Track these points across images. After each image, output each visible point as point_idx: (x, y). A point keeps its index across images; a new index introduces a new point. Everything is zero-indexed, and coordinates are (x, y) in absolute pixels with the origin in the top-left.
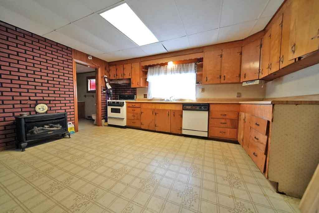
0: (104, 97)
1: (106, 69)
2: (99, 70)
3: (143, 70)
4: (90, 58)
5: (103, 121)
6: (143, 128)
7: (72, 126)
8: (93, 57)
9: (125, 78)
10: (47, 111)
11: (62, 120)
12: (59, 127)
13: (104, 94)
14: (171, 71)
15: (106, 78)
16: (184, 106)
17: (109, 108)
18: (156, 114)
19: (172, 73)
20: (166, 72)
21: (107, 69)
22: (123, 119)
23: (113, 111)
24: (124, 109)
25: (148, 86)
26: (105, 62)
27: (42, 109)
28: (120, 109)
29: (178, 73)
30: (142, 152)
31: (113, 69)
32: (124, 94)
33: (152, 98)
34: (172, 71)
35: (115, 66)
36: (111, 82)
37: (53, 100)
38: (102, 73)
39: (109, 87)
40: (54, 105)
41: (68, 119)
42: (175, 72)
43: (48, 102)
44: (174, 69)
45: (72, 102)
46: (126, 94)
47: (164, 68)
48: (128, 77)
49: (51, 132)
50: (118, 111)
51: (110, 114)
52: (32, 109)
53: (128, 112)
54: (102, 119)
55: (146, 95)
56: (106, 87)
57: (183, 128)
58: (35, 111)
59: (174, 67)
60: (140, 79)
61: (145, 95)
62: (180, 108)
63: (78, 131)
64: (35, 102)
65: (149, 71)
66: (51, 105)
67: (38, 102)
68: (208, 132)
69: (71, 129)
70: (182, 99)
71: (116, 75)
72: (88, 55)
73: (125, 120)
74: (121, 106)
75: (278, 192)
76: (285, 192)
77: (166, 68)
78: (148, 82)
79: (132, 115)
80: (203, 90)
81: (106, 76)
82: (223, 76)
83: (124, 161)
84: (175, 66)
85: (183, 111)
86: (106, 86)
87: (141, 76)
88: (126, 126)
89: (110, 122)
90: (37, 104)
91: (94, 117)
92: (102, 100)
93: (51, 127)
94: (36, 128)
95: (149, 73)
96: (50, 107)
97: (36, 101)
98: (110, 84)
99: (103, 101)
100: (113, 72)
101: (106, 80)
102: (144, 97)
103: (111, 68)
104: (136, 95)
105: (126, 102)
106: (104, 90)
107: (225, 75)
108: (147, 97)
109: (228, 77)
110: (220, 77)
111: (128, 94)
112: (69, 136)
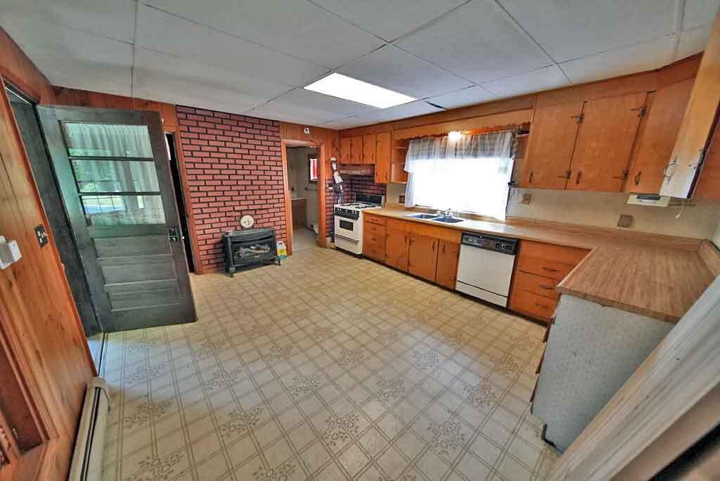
0: (331, 198)
1: (333, 145)
2: (323, 148)
3: (399, 148)
4: (307, 132)
5: (329, 239)
6: (387, 263)
7: (284, 247)
8: (311, 128)
9: (365, 163)
10: (253, 226)
11: (270, 240)
12: (266, 249)
13: (331, 191)
14: (456, 150)
15: (334, 161)
16: (465, 236)
17: (337, 219)
18: (410, 243)
19: (456, 155)
20: (444, 154)
21: (336, 143)
22: (356, 242)
23: (343, 224)
24: (359, 224)
25: (406, 181)
26: (332, 131)
27: (247, 223)
28: (352, 223)
29: (470, 154)
30: (366, 309)
31: (345, 143)
32: (365, 191)
33: (414, 205)
34: (458, 151)
35: (349, 139)
36: (342, 172)
37: (260, 209)
38: (327, 155)
39: (338, 180)
40: (260, 216)
41: (277, 237)
42: (463, 152)
43: (253, 212)
44: (461, 145)
45: (282, 209)
46: (368, 191)
47: (441, 142)
48: (369, 161)
49: (258, 256)
50: (349, 227)
51: (338, 230)
52: (237, 223)
53: (365, 231)
54: (327, 236)
55: (404, 197)
56: (334, 180)
57: (458, 279)
58: (241, 225)
59: (462, 140)
60: (391, 166)
61: (401, 197)
62: (456, 238)
63: (291, 254)
64: (239, 214)
65: (410, 148)
66: (256, 217)
67: (244, 213)
68: (509, 297)
69: (282, 251)
70: (475, 215)
71: (351, 157)
72: (303, 127)
73: (360, 244)
74: (353, 218)
75: (544, 438)
76: (555, 444)
77: (446, 144)
78: (407, 173)
79: (371, 237)
80: (526, 199)
81: (335, 159)
82: (577, 172)
83: (335, 319)
84: (466, 140)
85: (462, 246)
86: (333, 177)
87: (392, 160)
88: (361, 255)
89: (338, 243)
90: (242, 216)
91: (316, 230)
92: (326, 204)
93: (258, 249)
94: (243, 250)
95: (409, 152)
96: (257, 219)
97: (241, 211)
98: (341, 175)
99: (328, 206)
100: (345, 151)
101: (334, 166)
102: (400, 202)
103: (343, 141)
104: (385, 195)
105: (363, 212)
106: (330, 185)
107: (582, 169)
108: (404, 202)
109: (591, 175)
110: (569, 174)
111: (371, 191)
112: (279, 262)
